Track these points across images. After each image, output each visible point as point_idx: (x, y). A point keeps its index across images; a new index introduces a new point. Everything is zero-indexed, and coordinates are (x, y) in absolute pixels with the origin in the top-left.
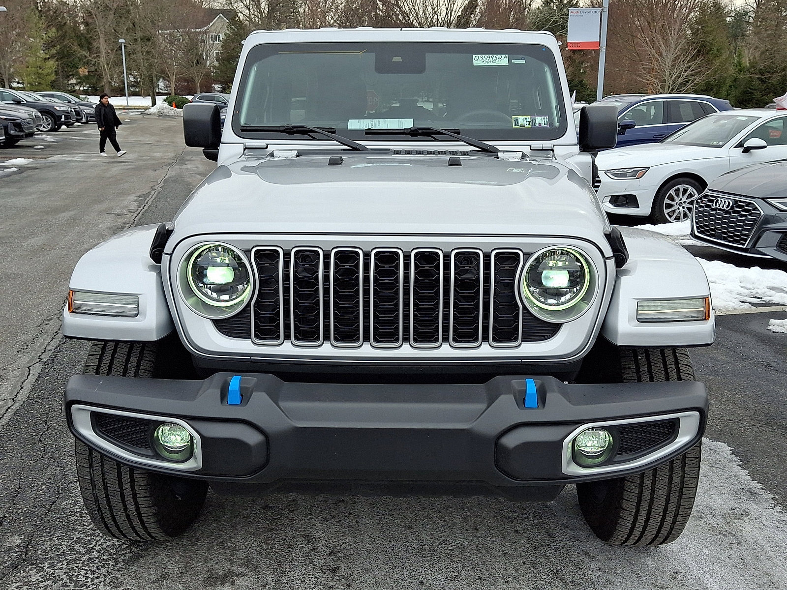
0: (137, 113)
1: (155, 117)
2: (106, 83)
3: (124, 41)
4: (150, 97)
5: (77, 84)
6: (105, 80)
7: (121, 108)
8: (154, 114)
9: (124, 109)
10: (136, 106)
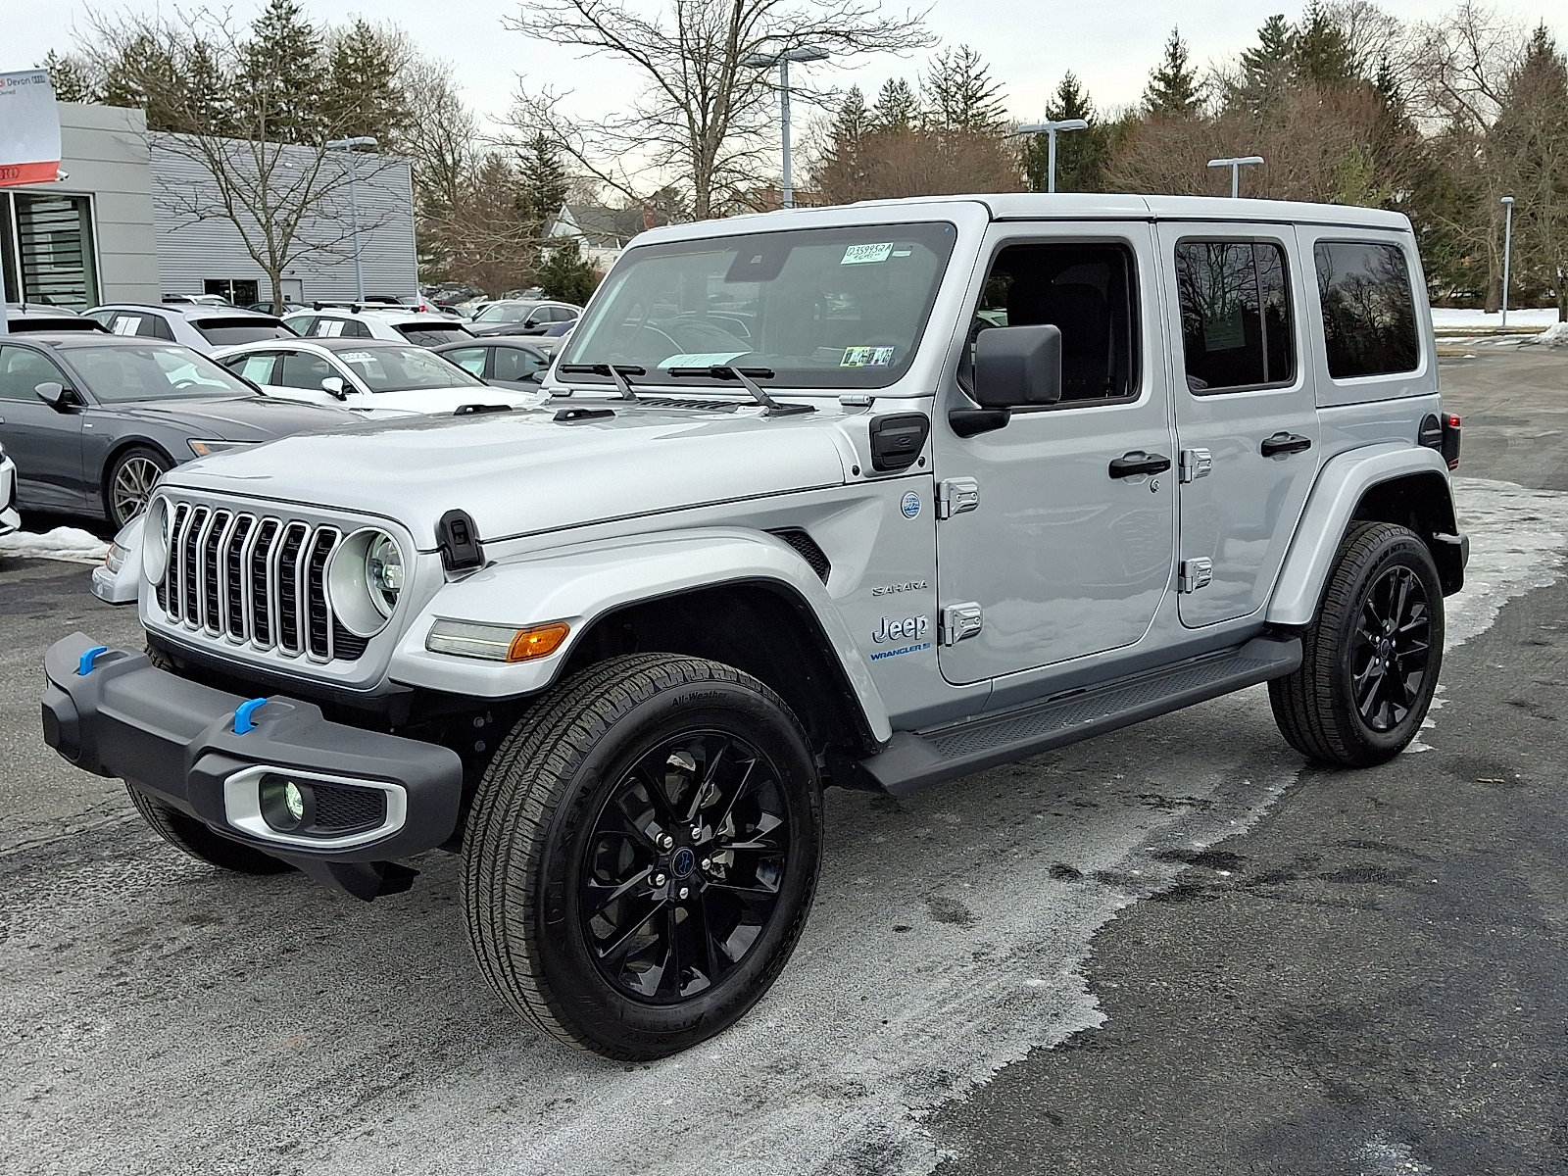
0: (1513, 342)
1: (1545, 349)
2: (1493, 284)
3: (1511, 199)
4: (1558, 310)
5: (1441, 287)
6: (1490, 278)
7: (1489, 331)
8: (1547, 343)
9: (1495, 334)
10: (1520, 328)
